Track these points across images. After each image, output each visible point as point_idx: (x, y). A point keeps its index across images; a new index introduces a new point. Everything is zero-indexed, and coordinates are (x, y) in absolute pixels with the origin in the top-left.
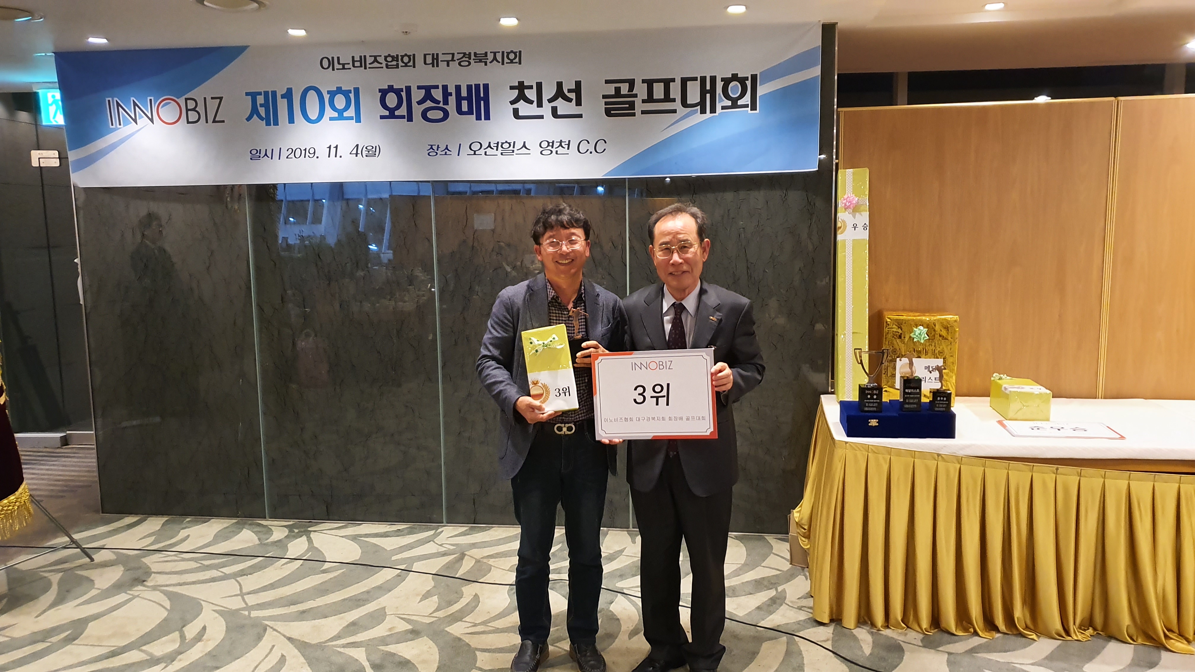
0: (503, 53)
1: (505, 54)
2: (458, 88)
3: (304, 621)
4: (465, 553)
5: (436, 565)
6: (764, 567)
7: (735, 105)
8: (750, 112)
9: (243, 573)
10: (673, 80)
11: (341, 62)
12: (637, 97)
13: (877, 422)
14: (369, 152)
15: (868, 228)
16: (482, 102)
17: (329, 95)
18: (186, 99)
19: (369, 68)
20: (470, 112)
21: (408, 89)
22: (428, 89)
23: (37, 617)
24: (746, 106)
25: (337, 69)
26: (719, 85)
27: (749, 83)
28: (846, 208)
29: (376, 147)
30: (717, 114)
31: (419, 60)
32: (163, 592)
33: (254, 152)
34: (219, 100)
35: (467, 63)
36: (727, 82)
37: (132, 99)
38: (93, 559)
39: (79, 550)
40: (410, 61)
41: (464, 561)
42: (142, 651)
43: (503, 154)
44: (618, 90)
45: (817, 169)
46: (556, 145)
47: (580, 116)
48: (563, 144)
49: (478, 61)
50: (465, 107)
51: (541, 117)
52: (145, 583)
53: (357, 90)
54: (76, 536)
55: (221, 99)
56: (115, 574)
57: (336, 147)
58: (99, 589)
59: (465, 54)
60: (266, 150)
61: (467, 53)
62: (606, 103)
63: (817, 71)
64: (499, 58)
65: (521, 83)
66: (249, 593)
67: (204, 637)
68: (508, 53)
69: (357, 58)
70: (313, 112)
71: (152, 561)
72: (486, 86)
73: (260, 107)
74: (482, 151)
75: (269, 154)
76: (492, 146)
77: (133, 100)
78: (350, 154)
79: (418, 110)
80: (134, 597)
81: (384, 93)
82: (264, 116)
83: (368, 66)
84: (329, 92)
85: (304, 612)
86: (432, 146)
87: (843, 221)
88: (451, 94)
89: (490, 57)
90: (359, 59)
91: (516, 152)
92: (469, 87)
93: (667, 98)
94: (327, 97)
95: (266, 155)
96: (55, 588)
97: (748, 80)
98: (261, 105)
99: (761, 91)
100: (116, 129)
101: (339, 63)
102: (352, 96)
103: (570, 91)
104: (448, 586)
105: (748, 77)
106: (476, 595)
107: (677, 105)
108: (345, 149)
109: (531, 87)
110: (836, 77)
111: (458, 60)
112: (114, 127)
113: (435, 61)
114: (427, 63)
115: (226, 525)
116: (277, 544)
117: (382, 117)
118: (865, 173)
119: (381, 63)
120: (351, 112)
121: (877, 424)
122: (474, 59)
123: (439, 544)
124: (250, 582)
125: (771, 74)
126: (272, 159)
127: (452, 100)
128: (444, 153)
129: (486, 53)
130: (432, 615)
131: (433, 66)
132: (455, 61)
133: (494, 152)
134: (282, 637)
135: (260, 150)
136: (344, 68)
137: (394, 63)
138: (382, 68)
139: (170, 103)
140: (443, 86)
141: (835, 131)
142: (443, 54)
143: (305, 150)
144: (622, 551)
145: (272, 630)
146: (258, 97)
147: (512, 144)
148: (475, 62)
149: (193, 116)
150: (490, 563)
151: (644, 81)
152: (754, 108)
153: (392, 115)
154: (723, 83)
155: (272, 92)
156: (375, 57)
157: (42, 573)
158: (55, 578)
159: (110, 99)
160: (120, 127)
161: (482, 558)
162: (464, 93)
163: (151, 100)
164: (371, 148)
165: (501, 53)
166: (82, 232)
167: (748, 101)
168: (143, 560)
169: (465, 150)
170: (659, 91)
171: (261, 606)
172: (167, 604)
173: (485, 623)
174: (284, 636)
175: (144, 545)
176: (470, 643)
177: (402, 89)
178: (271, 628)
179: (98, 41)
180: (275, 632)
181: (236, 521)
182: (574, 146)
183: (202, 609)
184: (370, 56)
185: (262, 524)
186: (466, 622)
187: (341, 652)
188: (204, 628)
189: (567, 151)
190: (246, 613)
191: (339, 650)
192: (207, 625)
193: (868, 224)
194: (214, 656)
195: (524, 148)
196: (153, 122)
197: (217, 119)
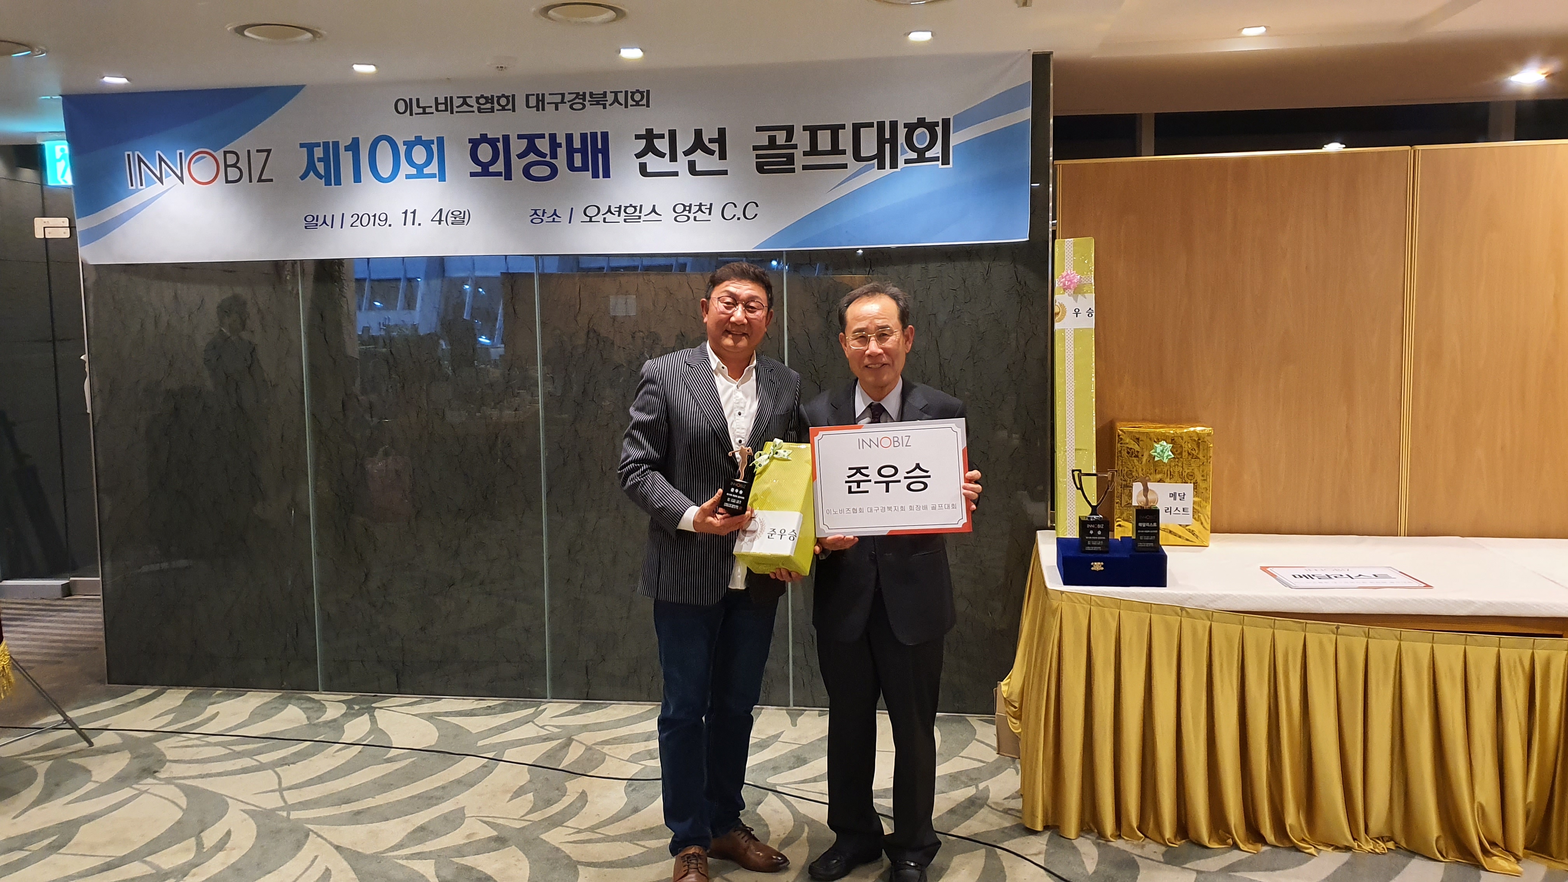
0: (626, 92)
1: (630, 95)
2: (569, 138)
3: (359, 824)
4: (573, 737)
5: (534, 753)
6: (962, 757)
7: (921, 158)
8: (941, 166)
9: (284, 762)
10: (843, 127)
11: (421, 105)
12: (797, 148)
13: (1102, 566)
14: (455, 218)
15: (1094, 314)
16: (600, 155)
17: (405, 147)
18: (225, 153)
19: (457, 112)
20: (584, 168)
21: (506, 139)
22: (531, 139)
23: (14, 818)
24: (936, 159)
25: (416, 114)
26: (902, 133)
27: (939, 130)
28: (1065, 288)
29: (465, 212)
30: (898, 170)
31: (520, 102)
32: (177, 786)
33: (309, 219)
34: (266, 154)
35: (581, 106)
36: (911, 128)
37: (157, 151)
38: (93, 743)
39: (74, 732)
40: (507, 103)
41: (570, 748)
42: (145, 862)
43: (627, 221)
44: (772, 139)
45: (1028, 239)
46: (694, 209)
47: (725, 173)
48: (703, 208)
49: (595, 103)
50: (578, 163)
51: (675, 174)
52: (157, 774)
53: (441, 141)
54: (71, 714)
55: (269, 151)
56: (119, 763)
57: (414, 212)
58: (97, 782)
59: (578, 94)
60: (325, 216)
61: (581, 93)
62: (758, 156)
63: (1026, 114)
64: (621, 98)
65: (649, 131)
66: (289, 788)
67: (228, 845)
68: (633, 93)
69: (441, 100)
70: (385, 167)
71: (167, 747)
72: (605, 136)
73: (318, 161)
74: (600, 218)
75: (329, 222)
76: (613, 210)
77: (159, 155)
78: (432, 220)
79: (518, 165)
80: (142, 793)
81: (475, 144)
82: (323, 174)
83: (455, 109)
84: (405, 143)
85: (358, 813)
86: (536, 210)
87: (1061, 305)
88: (560, 145)
89: (610, 98)
90: (444, 102)
91: (643, 218)
92: (583, 137)
93: (835, 150)
94: (402, 149)
95: (325, 222)
96: (40, 780)
97: (939, 126)
98: (320, 160)
99: (955, 139)
100: (137, 191)
101: (418, 106)
102: (434, 147)
103: (711, 141)
104: (547, 779)
105: (938, 122)
106: (583, 792)
107: (848, 158)
108: (425, 215)
109: (662, 136)
110: (1051, 121)
111: (569, 102)
112: (134, 187)
113: (540, 103)
114: (530, 105)
115: (266, 700)
116: (331, 724)
117: (473, 174)
118: (1089, 243)
119: (472, 107)
120: (433, 168)
121: (1103, 568)
122: (589, 101)
123: (541, 725)
124: (293, 774)
125: (967, 119)
126: (332, 227)
127: (562, 152)
128: (551, 219)
129: (605, 93)
130: (522, 818)
131: (538, 110)
132: (565, 103)
133: (615, 218)
134: (328, 845)
135: (317, 216)
136: (424, 113)
137: (489, 106)
138: (473, 111)
139: (204, 158)
140: (550, 134)
142: (550, 94)
143: (375, 216)
144: (777, 736)
145: (315, 836)
146: (315, 149)
147: (638, 208)
148: (591, 105)
149: (233, 174)
150: (604, 751)
151: (805, 128)
152: (945, 161)
153: (485, 171)
154: (906, 129)
155: (333, 142)
156: (464, 98)
157: (25, 762)
158: (42, 768)
159: (130, 152)
160: (142, 187)
161: (594, 744)
162: (577, 144)
163: (181, 154)
164: (459, 213)
165: (624, 92)
166: (91, 320)
167: (938, 153)
168: (157, 744)
169: (579, 216)
170: (824, 141)
171: (303, 805)
172: (183, 802)
173: (592, 829)
174: (331, 843)
175: (159, 725)
176: (571, 855)
177: (499, 138)
178: (316, 833)
179: (115, 81)
180: (319, 839)
181: (280, 694)
182: (716, 210)
183: (228, 809)
184: (458, 97)
185: (314, 699)
186: (568, 827)
187: (403, 866)
188: (229, 834)
189: (709, 218)
190: (285, 814)
191: (400, 862)
192: (232, 829)
193: (1093, 309)
194: (239, 870)
195: (653, 213)
196: (183, 183)
197: (263, 178)
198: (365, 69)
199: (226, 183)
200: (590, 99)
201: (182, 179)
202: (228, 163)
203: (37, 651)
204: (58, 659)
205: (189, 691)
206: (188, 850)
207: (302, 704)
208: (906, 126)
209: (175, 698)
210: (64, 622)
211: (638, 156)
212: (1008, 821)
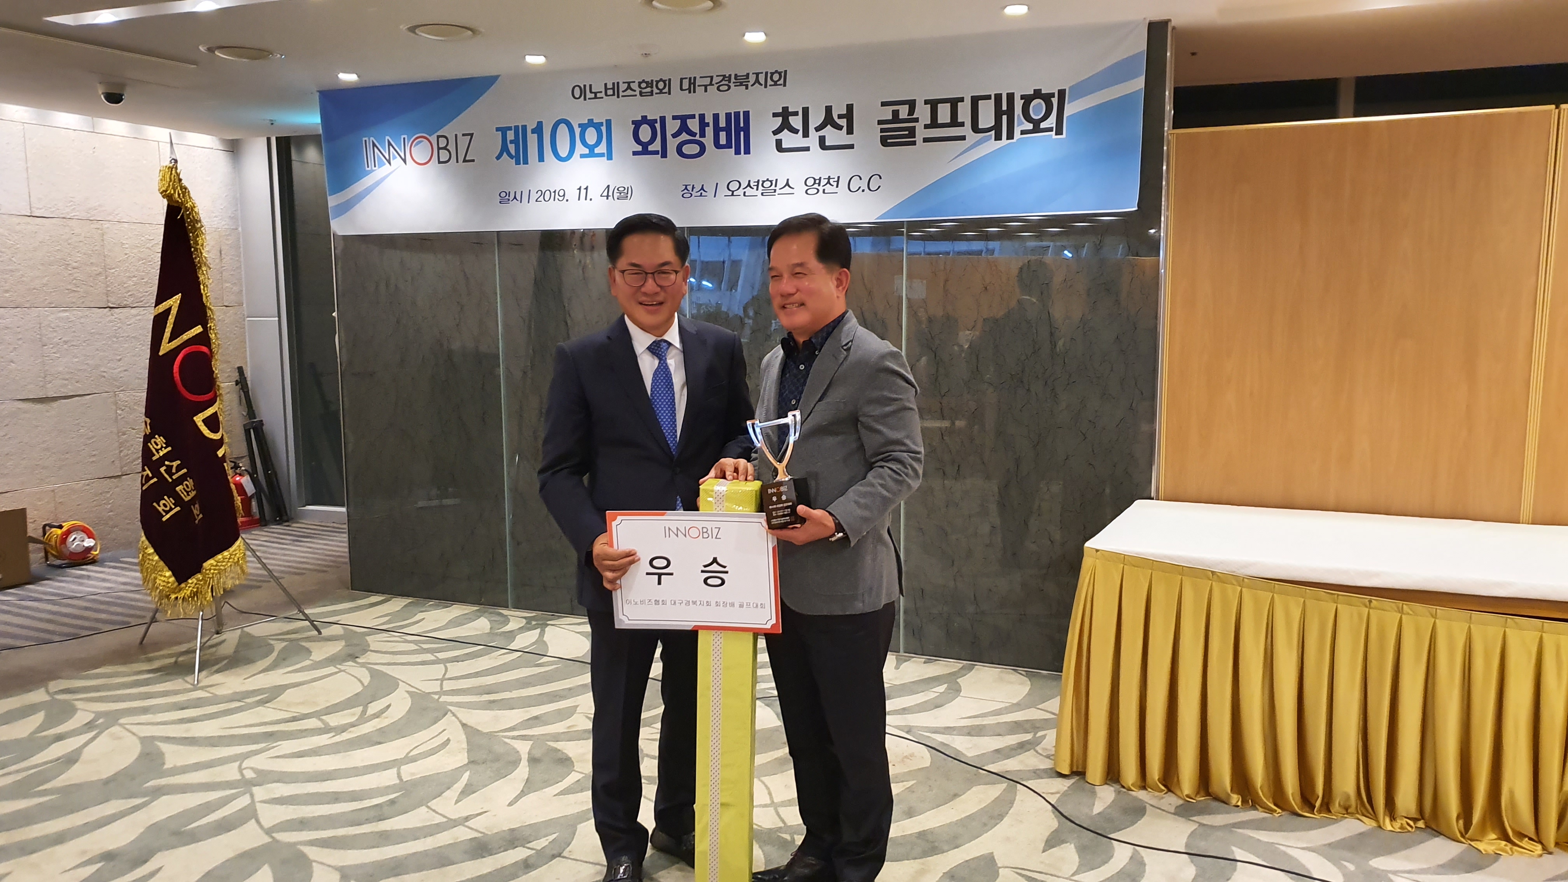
0: (767, 73)
1: (769, 75)
2: (716, 117)
3: (489, 710)
6: (1038, 709)
7: (1037, 129)
8: (1054, 137)
9: (456, 659)
10: (962, 100)
11: (593, 91)
12: (918, 122)
14: (620, 193)
16: (742, 133)
17: (580, 129)
18: (438, 137)
19: (623, 96)
20: (728, 146)
21: (663, 119)
22: (683, 119)
23: (245, 679)
24: (1050, 130)
25: (589, 99)
26: (1018, 104)
27: (1055, 101)
29: (628, 188)
31: (675, 85)
32: (368, 669)
33: (503, 195)
34: (469, 137)
35: (726, 88)
36: (1027, 100)
37: (387, 138)
38: (321, 633)
39: (307, 623)
40: (664, 86)
42: (320, 719)
43: (764, 194)
44: (896, 113)
45: (1136, 209)
46: (824, 182)
47: (851, 147)
48: (831, 181)
49: (738, 84)
50: (723, 141)
51: (807, 149)
52: (357, 659)
53: (609, 122)
54: (307, 610)
55: (472, 135)
56: (336, 647)
57: (586, 189)
58: (313, 660)
59: (724, 76)
60: (515, 192)
61: (727, 76)
62: (882, 130)
63: (1139, 83)
64: (762, 81)
65: (785, 109)
66: (450, 679)
67: (384, 715)
68: (772, 74)
69: (610, 86)
70: (563, 148)
71: (374, 641)
72: (747, 114)
74: (741, 192)
75: (518, 197)
76: (752, 184)
77: (388, 140)
78: (601, 196)
79: (672, 144)
80: (341, 671)
81: (637, 125)
82: (514, 154)
83: (621, 94)
84: (580, 125)
85: (494, 701)
86: (686, 186)
88: (708, 125)
89: (752, 79)
90: (612, 87)
91: (778, 191)
92: (728, 115)
93: (955, 122)
94: (577, 131)
95: (515, 198)
96: (274, 655)
97: (1054, 97)
98: (511, 142)
99: (1070, 109)
100: (373, 171)
101: (591, 92)
102: (604, 129)
103: (840, 117)
105: (1054, 94)
107: (967, 130)
108: (596, 191)
109: (796, 114)
110: (1169, 91)
111: (717, 83)
112: (369, 169)
113: (692, 85)
114: (684, 88)
115: (466, 612)
116: (506, 634)
117: (635, 153)
119: (635, 91)
120: (602, 148)
122: (734, 83)
124: (456, 669)
125: (1083, 89)
126: (521, 202)
127: (709, 131)
128: (699, 194)
129: (748, 74)
131: (690, 92)
132: (713, 85)
133: (754, 192)
134: (458, 723)
135: (509, 192)
136: (596, 98)
137: (649, 90)
138: (636, 95)
139: (422, 141)
140: (700, 115)
142: (701, 77)
143: (555, 192)
145: (452, 715)
146: (508, 132)
147: (774, 183)
148: (735, 86)
149: (444, 155)
151: (926, 102)
152: (1059, 132)
153: (645, 151)
154: (1023, 101)
155: (522, 126)
156: (629, 83)
157: (270, 641)
158: (279, 646)
159: (366, 139)
160: (375, 168)
162: (722, 123)
163: (404, 139)
164: (623, 189)
165: (764, 73)
166: (340, 283)
167: (1052, 124)
168: (367, 638)
169: (723, 191)
170: (944, 114)
171: (454, 692)
172: (366, 680)
174: (460, 722)
175: (376, 624)
177: (657, 119)
178: (452, 713)
179: (349, 78)
180: (454, 718)
181: (478, 608)
182: (843, 183)
183: (396, 689)
184: (624, 83)
185: (503, 614)
187: (506, 743)
188: (389, 706)
189: (835, 190)
190: (436, 697)
191: (507, 740)
192: (392, 704)
194: (386, 732)
195: (787, 187)
196: (405, 163)
197: (467, 159)
198: (536, 60)
199: (439, 163)
200: (735, 81)
201: (405, 161)
202: (440, 146)
204: (325, 569)
205: (407, 601)
206: (354, 714)
207: (491, 617)
208: (1022, 97)
209: (397, 604)
211: (775, 133)
212: (1047, 764)
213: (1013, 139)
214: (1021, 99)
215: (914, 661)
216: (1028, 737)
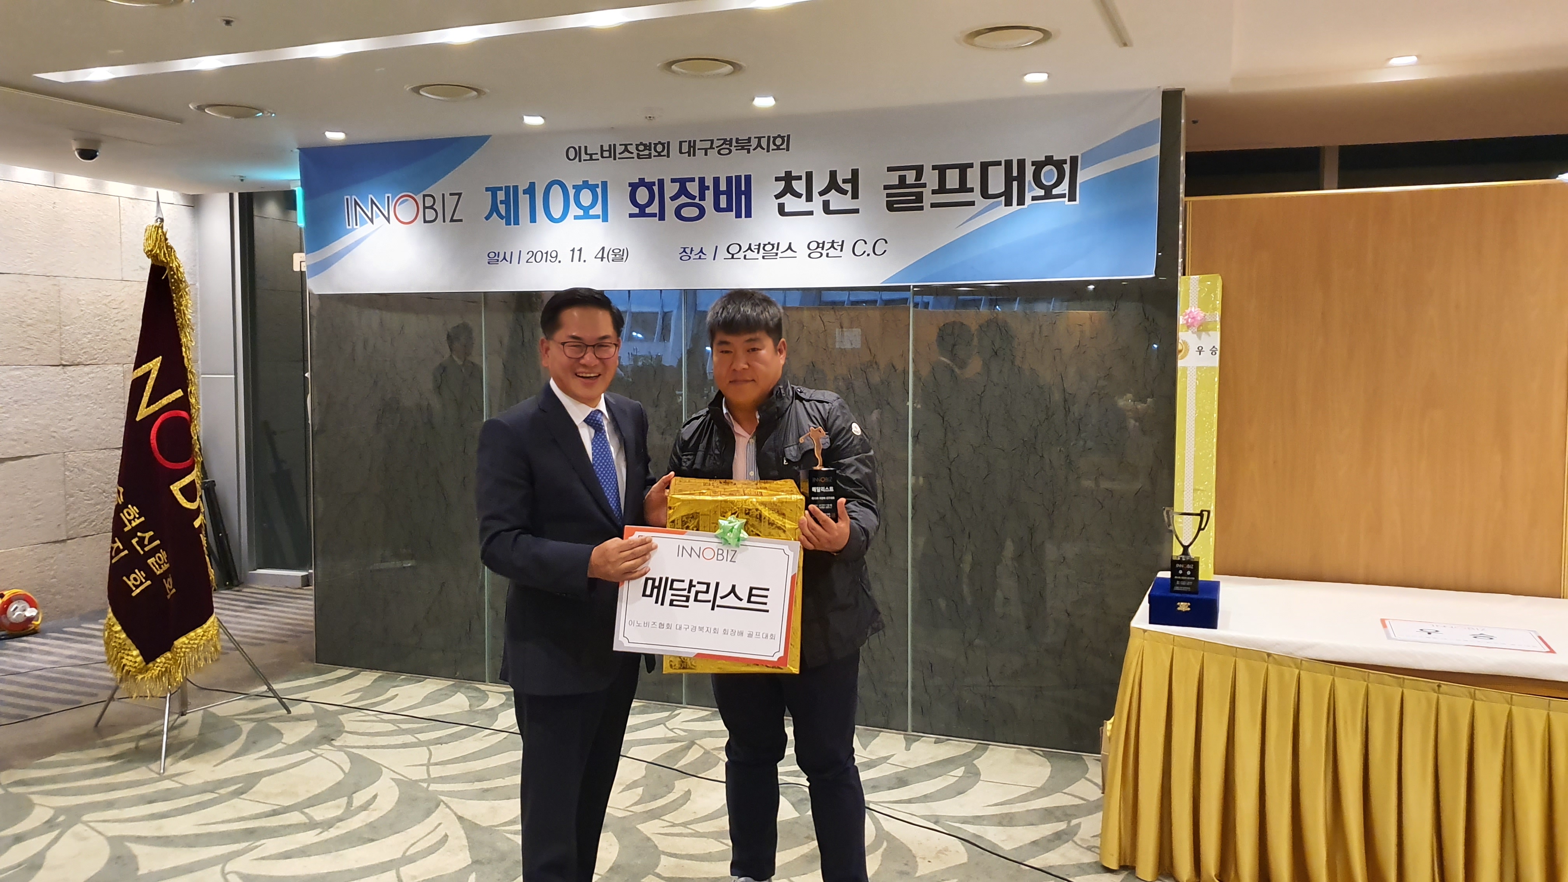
0: (769, 137)
1: (772, 139)
2: (716, 181)
3: (484, 800)
4: (696, 741)
5: (653, 753)
6: (1065, 793)
7: (1048, 195)
8: (1067, 203)
9: (439, 741)
10: (971, 166)
11: (588, 152)
12: (926, 187)
13: (1189, 607)
14: (616, 255)
15: (1218, 353)
16: (743, 197)
17: (574, 190)
18: (424, 196)
19: (619, 158)
20: (729, 209)
21: (661, 182)
22: (682, 182)
23: (215, 766)
24: (1063, 196)
25: (584, 160)
26: (1029, 171)
27: (1067, 167)
28: (1189, 326)
29: (624, 250)
30: (1024, 207)
31: (674, 148)
32: (346, 753)
33: (492, 255)
34: (457, 196)
35: (727, 151)
36: (1038, 166)
37: (370, 196)
38: (290, 711)
39: (275, 701)
40: (662, 149)
41: (691, 750)
42: (303, 813)
43: (765, 257)
44: (902, 179)
45: (1153, 276)
46: (827, 246)
47: (856, 211)
48: (835, 245)
49: (740, 148)
50: (723, 204)
51: (811, 213)
52: (333, 742)
53: (605, 184)
54: (275, 685)
55: (460, 195)
56: (308, 729)
57: (580, 250)
58: (285, 744)
59: (725, 140)
60: (505, 253)
61: (728, 139)
62: (888, 195)
63: (1154, 151)
64: (764, 143)
65: (788, 173)
66: (436, 764)
67: (371, 807)
68: (775, 138)
69: (606, 148)
70: (557, 210)
71: (348, 720)
72: (748, 178)
73: (501, 204)
74: (741, 255)
75: (508, 258)
76: (753, 247)
77: (371, 199)
78: (595, 258)
79: (670, 207)
80: (317, 755)
81: (634, 187)
82: (504, 215)
83: (618, 156)
84: (574, 187)
85: (487, 790)
86: (685, 248)
87: (1184, 343)
88: (708, 188)
89: (754, 142)
90: (608, 149)
91: (780, 255)
92: (729, 180)
93: (963, 188)
94: (572, 192)
95: (504, 258)
96: (243, 738)
97: (1066, 163)
98: (502, 202)
99: (1082, 176)
100: (353, 229)
101: (586, 153)
102: (599, 190)
103: (845, 181)
104: (660, 777)
105: (1066, 160)
106: (689, 791)
107: (976, 196)
108: (589, 253)
109: (799, 178)
110: (1182, 158)
111: (717, 147)
112: (351, 227)
113: (692, 149)
114: (683, 151)
115: (442, 687)
116: (488, 712)
117: (631, 216)
118: (1217, 281)
119: (632, 153)
120: (597, 210)
121: (1189, 609)
122: (735, 146)
123: (670, 728)
124: (442, 753)
125: (1096, 156)
126: (511, 263)
127: (709, 194)
128: (698, 256)
129: (750, 138)
130: (627, 809)
131: (689, 155)
132: (714, 148)
133: (754, 255)
134: (453, 815)
135: (499, 253)
136: (591, 159)
137: (647, 152)
138: (633, 158)
139: (407, 200)
140: (699, 178)
141: (1181, 227)
142: (701, 141)
143: (547, 253)
144: (887, 758)
145: (445, 806)
146: (498, 192)
147: (776, 246)
148: (736, 150)
149: (430, 214)
151: (934, 168)
152: (1072, 198)
153: (642, 212)
154: (1034, 167)
155: (513, 186)
156: (626, 145)
157: (236, 721)
158: (247, 727)
159: (349, 197)
160: (357, 227)
161: (712, 750)
162: (723, 187)
163: (388, 197)
164: (619, 251)
165: (767, 137)
166: (315, 344)
167: (1065, 190)
168: (341, 717)
169: (722, 253)
170: (953, 179)
171: (443, 780)
172: (347, 767)
173: (685, 825)
174: (456, 814)
175: (347, 702)
176: (658, 846)
177: (655, 182)
178: (445, 804)
179: (336, 136)
180: (447, 809)
181: (453, 683)
182: (848, 247)
183: (381, 776)
184: (620, 145)
185: (480, 689)
186: (664, 820)
187: (508, 839)
188: (375, 797)
189: (840, 254)
190: (425, 785)
191: (509, 836)
192: (379, 793)
193: (1218, 347)
194: (375, 827)
195: (789, 250)
196: (389, 222)
197: (454, 218)
198: (534, 121)
199: (424, 222)
200: (736, 145)
201: (388, 220)
202: (426, 205)
203: (269, 630)
204: (284, 639)
205: (377, 674)
206: (339, 807)
207: (469, 692)
208: (1033, 163)
209: (367, 678)
210: (298, 608)
211: (778, 197)
212: (1088, 858)
213: (1024, 205)
214: (1033, 165)
215: (923, 741)
216: (1062, 826)
